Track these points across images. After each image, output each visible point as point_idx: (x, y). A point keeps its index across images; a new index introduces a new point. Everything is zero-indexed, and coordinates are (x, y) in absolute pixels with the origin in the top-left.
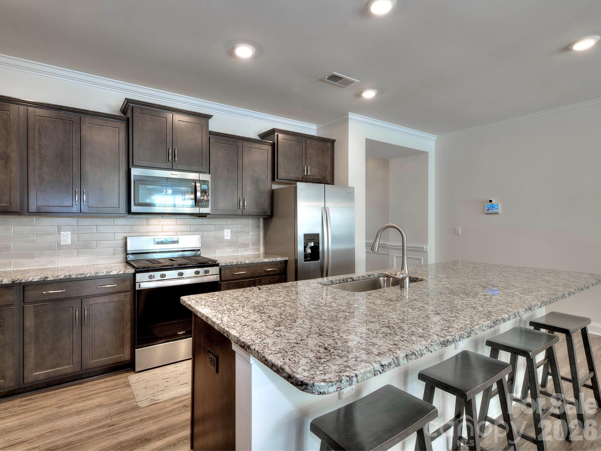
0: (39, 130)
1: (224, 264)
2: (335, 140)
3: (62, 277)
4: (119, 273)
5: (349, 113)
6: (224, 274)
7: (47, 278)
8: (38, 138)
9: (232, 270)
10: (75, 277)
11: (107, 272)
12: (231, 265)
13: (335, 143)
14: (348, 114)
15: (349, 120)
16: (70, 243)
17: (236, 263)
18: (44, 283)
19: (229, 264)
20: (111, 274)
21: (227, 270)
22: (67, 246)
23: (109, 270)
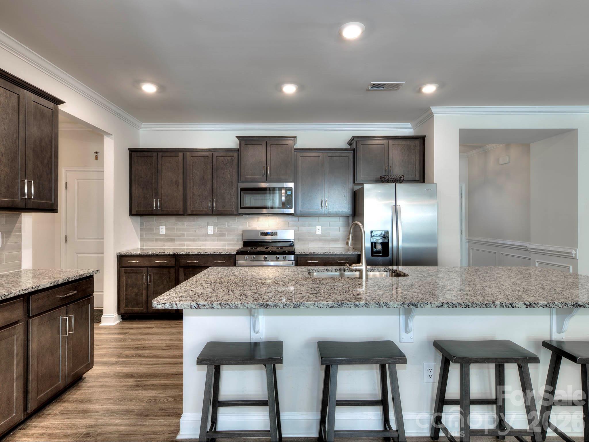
0: (192, 165)
1: (299, 253)
2: (425, 136)
3: (196, 253)
4: (226, 254)
5: (431, 107)
6: (300, 261)
7: (189, 253)
8: (192, 170)
9: (307, 258)
10: (203, 254)
11: (220, 252)
12: (305, 254)
13: (425, 139)
14: (431, 109)
15: (434, 114)
16: (213, 234)
17: (309, 253)
18: (188, 256)
19: (303, 254)
20: (222, 254)
21: (302, 258)
22: (212, 235)
23: (221, 251)
